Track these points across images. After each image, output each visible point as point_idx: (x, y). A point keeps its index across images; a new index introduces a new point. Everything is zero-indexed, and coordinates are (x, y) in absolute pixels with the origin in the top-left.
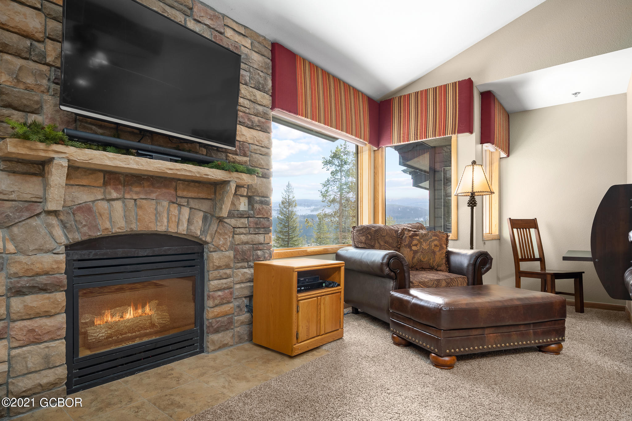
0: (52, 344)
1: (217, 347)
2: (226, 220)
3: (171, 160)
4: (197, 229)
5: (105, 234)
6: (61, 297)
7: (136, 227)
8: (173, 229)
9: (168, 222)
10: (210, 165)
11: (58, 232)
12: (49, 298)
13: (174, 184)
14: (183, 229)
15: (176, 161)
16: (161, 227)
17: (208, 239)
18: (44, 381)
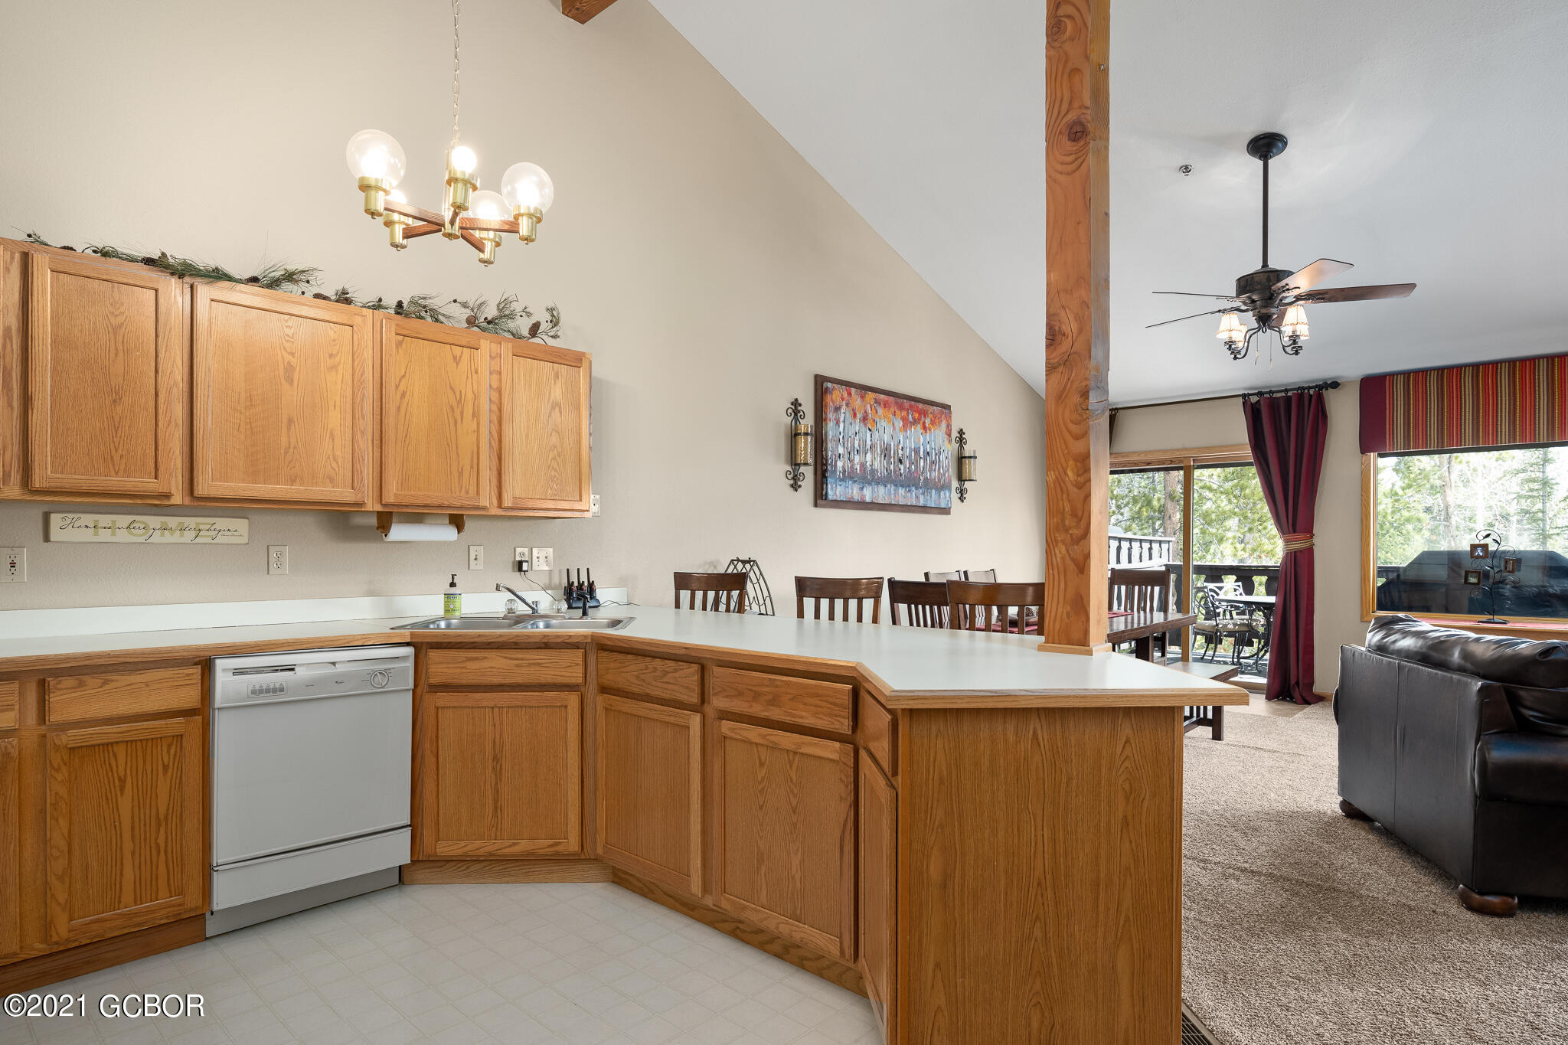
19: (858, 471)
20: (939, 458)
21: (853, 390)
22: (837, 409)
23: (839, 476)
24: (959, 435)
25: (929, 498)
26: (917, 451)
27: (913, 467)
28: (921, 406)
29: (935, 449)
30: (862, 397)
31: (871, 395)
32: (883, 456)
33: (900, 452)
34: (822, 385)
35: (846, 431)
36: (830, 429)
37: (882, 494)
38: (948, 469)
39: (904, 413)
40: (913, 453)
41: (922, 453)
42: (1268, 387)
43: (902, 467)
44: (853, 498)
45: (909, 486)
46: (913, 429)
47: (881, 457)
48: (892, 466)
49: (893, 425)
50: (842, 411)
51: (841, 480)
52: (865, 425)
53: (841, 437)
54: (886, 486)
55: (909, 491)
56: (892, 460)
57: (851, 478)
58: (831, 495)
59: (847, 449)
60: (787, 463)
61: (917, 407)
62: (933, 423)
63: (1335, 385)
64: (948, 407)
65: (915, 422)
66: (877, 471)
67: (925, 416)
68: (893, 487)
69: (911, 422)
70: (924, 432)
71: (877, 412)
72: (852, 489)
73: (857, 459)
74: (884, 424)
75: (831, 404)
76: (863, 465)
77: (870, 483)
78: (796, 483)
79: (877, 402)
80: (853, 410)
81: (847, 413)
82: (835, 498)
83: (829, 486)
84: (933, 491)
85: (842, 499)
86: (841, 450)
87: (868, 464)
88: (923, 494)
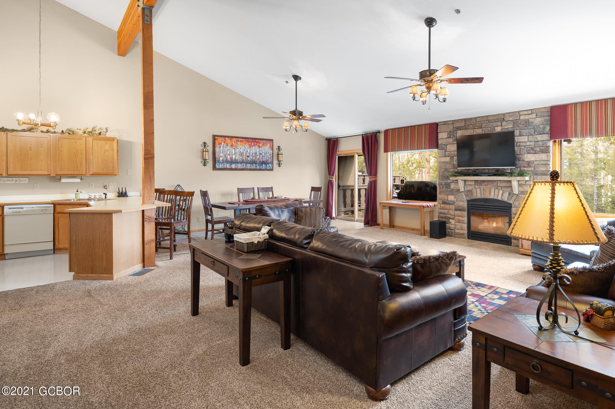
0: (463, 224)
1: (515, 245)
2: (520, 195)
3: (488, 176)
4: (505, 198)
5: (476, 198)
6: (465, 213)
7: (483, 197)
8: (496, 198)
9: (494, 195)
10: (504, 175)
11: (464, 197)
12: (462, 213)
13: (496, 182)
14: (499, 198)
15: (491, 176)
16: (492, 197)
17: (511, 202)
18: (460, 232)
19: (229, 160)
20: (266, 155)
21: (227, 138)
22: (220, 144)
23: (221, 162)
24: (278, 148)
25: (261, 166)
26: (256, 154)
27: (254, 158)
28: (257, 141)
29: (264, 153)
30: (231, 140)
31: (234, 139)
32: (240, 156)
33: (248, 154)
34: (215, 138)
35: (224, 149)
36: (217, 149)
37: (240, 166)
38: (271, 158)
39: (250, 143)
40: (254, 154)
41: (258, 154)
42: (369, 132)
43: (249, 158)
44: (227, 167)
45: (252, 163)
46: (254, 147)
47: (239, 155)
48: (244, 158)
49: (245, 146)
50: (222, 144)
51: (222, 163)
52: (232, 148)
53: (222, 151)
54: (241, 164)
55: (252, 165)
56: (244, 156)
57: (226, 162)
58: (217, 167)
59: (224, 154)
60: (201, 159)
61: (256, 141)
62: (263, 145)
63: (379, 132)
64: (272, 140)
65: (254, 145)
66: (237, 160)
67: (259, 143)
68: (245, 164)
69: (252, 145)
70: (259, 148)
71: (237, 143)
72: (227, 165)
73: (228, 157)
74: (240, 146)
75: (217, 142)
76: (231, 158)
77: (234, 163)
78: (205, 164)
79: (237, 141)
80: (227, 144)
81: (224, 145)
82: (219, 168)
83: (217, 165)
84: (264, 165)
85: (222, 168)
86: (221, 155)
87: (233, 158)
88: (259, 165)
